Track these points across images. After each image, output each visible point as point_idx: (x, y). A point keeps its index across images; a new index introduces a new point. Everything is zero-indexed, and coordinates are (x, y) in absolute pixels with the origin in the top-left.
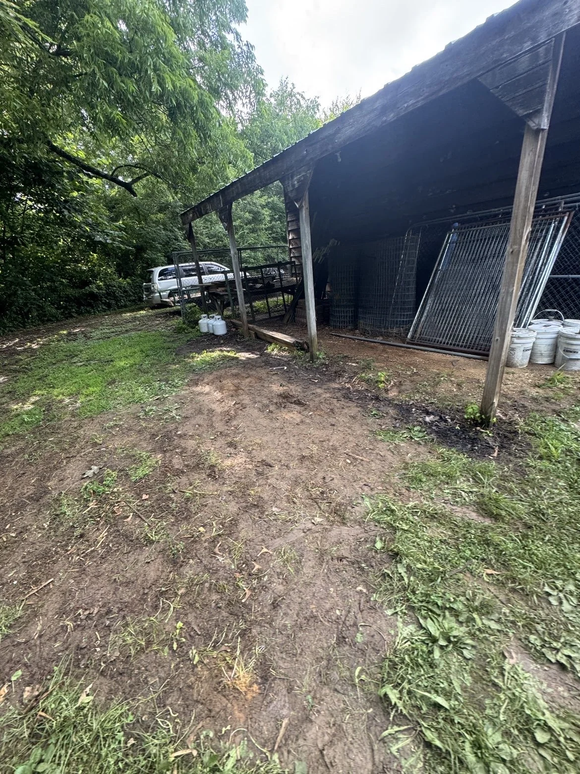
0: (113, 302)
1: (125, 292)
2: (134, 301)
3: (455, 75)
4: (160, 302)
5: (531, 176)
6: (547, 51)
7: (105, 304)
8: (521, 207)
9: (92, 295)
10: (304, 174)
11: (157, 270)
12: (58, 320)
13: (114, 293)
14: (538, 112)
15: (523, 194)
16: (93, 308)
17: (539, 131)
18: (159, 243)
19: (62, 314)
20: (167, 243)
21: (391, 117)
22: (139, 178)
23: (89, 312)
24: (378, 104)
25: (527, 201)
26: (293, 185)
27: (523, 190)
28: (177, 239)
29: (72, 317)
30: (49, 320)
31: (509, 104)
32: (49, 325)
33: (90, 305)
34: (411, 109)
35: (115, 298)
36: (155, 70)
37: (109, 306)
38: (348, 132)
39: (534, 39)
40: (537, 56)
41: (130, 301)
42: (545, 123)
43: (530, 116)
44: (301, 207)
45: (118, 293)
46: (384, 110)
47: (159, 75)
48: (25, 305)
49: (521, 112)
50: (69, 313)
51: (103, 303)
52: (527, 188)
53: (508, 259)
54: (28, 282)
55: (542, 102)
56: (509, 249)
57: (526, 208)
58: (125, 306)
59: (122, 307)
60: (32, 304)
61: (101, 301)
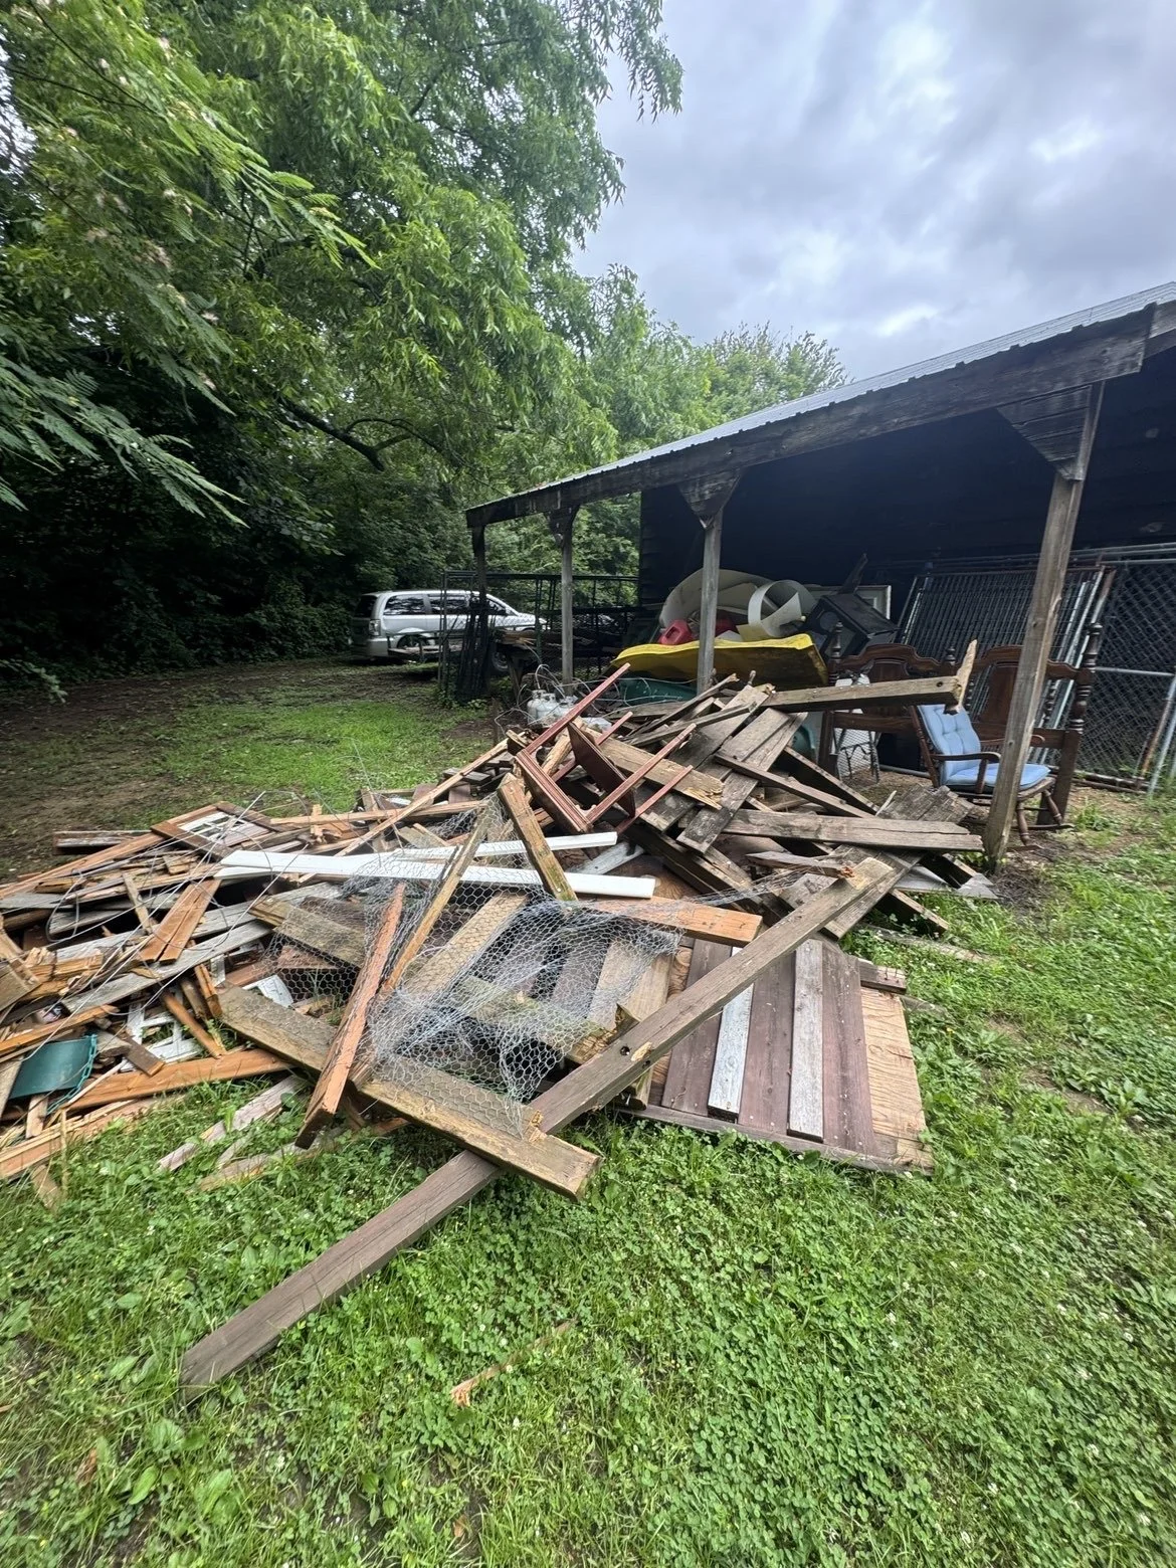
0: (290, 645)
1: (314, 629)
2: (327, 647)
3: (968, 398)
4: (386, 654)
5: (1062, 533)
6: (1084, 396)
7: (275, 647)
8: (1049, 569)
9: (256, 629)
10: (723, 482)
11: (383, 598)
12: (188, 668)
13: (294, 629)
14: (1072, 461)
15: (1051, 554)
16: (251, 651)
17: (1072, 482)
18: (389, 550)
19: (196, 656)
20: (402, 551)
21: (874, 430)
22: (391, 442)
23: (245, 659)
24: (856, 411)
25: (1056, 562)
26: (702, 496)
27: (1052, 547)
28: (420, 547)
29: (214, 664)
30: (173, 666)
31: (1035, 445)
32: (171, 674)
33: (248, 646)
34: (903, 427)
35: (296, 639)
36: (492, 301)
37: (282, 651)
38: (802, 438)
39: (1068, 380)
40: (1070, 400)
41: (320, 646)
42: (1080, 474)
43: (1062, 463)
44: (710, 528)
45: (301, 630)
46: (864, 420)
47: (495, 310)
48: (137, 634)
49: (1051, 457)
50: (209, 656)
51: (271, 645)
52: (1057, 547)
53: (1030, 634)
54: (151, 596)
55: (1076, 451)
56: (1031, 621)
57: (1055, 572)
58: (311, 655)
59: (304, 656)
60: (149, 633)
61: (269, 640)
